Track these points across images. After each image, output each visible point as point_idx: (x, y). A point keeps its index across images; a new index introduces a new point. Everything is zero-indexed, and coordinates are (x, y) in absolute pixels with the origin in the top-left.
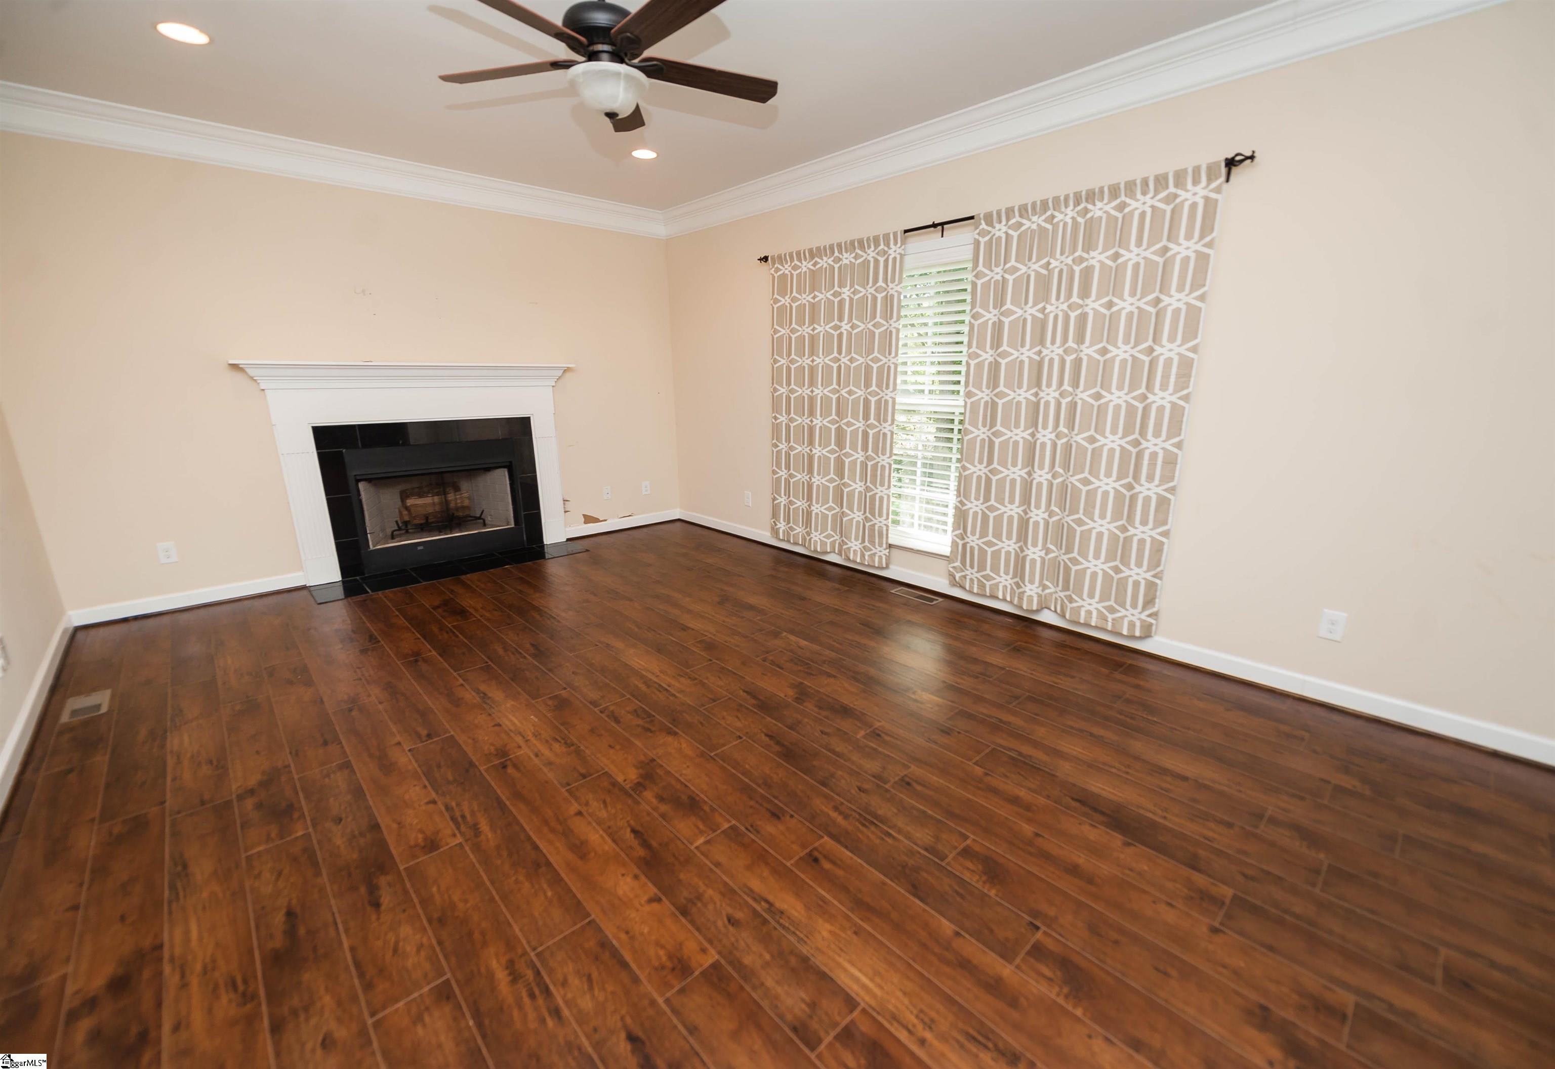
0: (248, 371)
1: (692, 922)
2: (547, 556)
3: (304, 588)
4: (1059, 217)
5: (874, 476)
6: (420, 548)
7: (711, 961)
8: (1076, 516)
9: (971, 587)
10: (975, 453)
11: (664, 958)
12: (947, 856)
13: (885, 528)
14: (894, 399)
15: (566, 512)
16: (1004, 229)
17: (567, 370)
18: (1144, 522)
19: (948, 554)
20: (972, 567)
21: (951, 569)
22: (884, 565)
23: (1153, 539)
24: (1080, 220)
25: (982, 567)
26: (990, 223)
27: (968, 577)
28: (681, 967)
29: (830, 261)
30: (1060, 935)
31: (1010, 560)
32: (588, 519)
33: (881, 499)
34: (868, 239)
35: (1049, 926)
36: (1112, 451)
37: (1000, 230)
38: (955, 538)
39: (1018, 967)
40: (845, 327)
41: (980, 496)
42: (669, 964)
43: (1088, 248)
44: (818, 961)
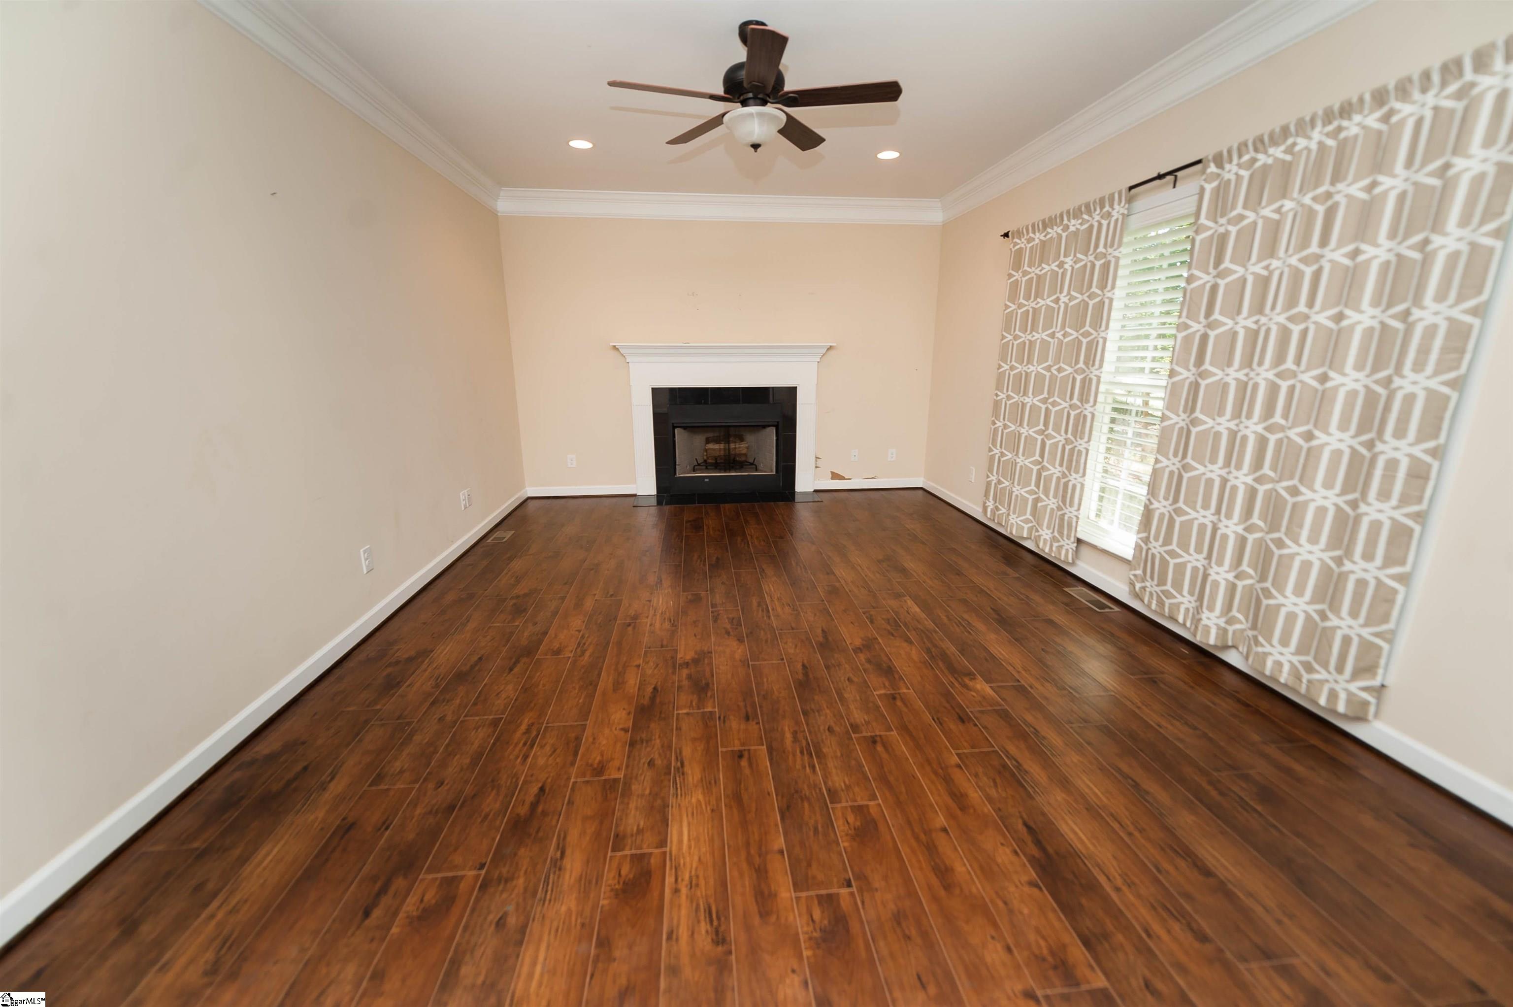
0: (620, 350)
1: (630, 752)
2: (796, 501)
3: (635, 495)
4: (1302, 143)
5: (1070, 461)
6: (707, 480)
7: (616, 776)
8: (1275, 535)
9: (1150, 602)
10: (1170, 443)
11: (597, 761)
12: (840, 802)
13: (1075, 519)
14: (1099, 378)
15: (816, 467)
16: (1235, 169)
17: (830, 348)
18: (1368, 556)
19: (1130, 558)
20: (1152, 578)
21: (1132, 577)
22: (1070, 560)
23: (1379, 583)
24: (1331, 142)
25: (1162, 582)
26: (1220, 165)
27: (1148, 590)
28: (600, 770)
29: (1059, 230)
30: (863, 903)
31: (1197, 578)
32: (835, 476)
33: (1074, 486)
34: (1095, 202)
35: (860, 890)
36: (1337, 454)
37: (1231, 171)
38: (1140, 542)
39: (798, 899)
40: (1064, 299)
41: (1169, 495)
42: (595, 766)
43: (1336, 178)
44: (672, 812)
